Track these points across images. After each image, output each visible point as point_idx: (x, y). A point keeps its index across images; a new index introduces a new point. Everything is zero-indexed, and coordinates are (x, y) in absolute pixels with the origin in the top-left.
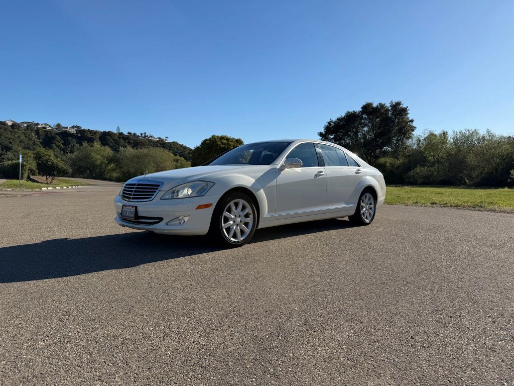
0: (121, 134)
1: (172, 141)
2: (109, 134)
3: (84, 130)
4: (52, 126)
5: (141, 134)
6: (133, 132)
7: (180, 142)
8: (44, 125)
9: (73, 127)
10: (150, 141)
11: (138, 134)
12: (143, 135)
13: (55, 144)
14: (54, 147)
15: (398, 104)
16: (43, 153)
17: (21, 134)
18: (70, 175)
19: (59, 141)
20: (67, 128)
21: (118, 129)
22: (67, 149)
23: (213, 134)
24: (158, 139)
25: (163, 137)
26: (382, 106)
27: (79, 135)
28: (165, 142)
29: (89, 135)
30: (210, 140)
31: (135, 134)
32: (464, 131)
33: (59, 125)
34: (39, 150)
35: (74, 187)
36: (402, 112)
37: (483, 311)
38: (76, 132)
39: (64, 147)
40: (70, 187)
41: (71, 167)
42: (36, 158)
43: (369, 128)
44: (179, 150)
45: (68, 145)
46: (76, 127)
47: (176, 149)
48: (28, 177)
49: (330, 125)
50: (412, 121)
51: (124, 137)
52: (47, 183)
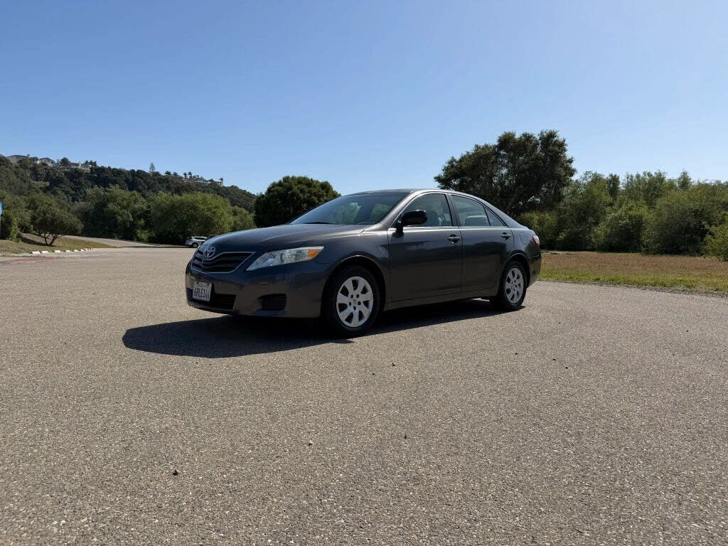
0: (157, 174)
1: (230, 186)
2: (140, 174)
3: (103, 169)
4: (56, 162)
5: (185, 174)
6: (172, 172)
7: (242, 187)
8: (44, 161)
9: (87, 163)
10: (198, 185)
11: (181, 174)
12: (188, 177)
13: (61, 187)
14: (60, 192)
15: (552, 135)
16: (40, 202)
17: (11, 174)
18: (79, 233)
19: (68, 183)
20: (77, 165)
21: (152, 167)
22: (78, 195)
23: (286, 175)
24: (209, 183)
25: (216, 180)
26: (528, 138)
27: (96, 175)
28: (220, 186)
29: (110, 176)
30: (280, 184)
31: (175, 174)
32: (642, 175)
33: (65, 161)
34: (35, 196)
35: (82, 250)
36: (557, 148)
37: (662, 478)
38: (91, 171)
39: (73, 192)
40: (76, 251)
41: (82, 221)
42: (29, 208)
43: (509, 171)
44: (240, 198)
45: (79, 189)
46: (91, 163)
47: (235, 196)
48: (19, 236)
49: (452, 166)
50: (571, 161)
51: (161, 179)
52: (44, 245)
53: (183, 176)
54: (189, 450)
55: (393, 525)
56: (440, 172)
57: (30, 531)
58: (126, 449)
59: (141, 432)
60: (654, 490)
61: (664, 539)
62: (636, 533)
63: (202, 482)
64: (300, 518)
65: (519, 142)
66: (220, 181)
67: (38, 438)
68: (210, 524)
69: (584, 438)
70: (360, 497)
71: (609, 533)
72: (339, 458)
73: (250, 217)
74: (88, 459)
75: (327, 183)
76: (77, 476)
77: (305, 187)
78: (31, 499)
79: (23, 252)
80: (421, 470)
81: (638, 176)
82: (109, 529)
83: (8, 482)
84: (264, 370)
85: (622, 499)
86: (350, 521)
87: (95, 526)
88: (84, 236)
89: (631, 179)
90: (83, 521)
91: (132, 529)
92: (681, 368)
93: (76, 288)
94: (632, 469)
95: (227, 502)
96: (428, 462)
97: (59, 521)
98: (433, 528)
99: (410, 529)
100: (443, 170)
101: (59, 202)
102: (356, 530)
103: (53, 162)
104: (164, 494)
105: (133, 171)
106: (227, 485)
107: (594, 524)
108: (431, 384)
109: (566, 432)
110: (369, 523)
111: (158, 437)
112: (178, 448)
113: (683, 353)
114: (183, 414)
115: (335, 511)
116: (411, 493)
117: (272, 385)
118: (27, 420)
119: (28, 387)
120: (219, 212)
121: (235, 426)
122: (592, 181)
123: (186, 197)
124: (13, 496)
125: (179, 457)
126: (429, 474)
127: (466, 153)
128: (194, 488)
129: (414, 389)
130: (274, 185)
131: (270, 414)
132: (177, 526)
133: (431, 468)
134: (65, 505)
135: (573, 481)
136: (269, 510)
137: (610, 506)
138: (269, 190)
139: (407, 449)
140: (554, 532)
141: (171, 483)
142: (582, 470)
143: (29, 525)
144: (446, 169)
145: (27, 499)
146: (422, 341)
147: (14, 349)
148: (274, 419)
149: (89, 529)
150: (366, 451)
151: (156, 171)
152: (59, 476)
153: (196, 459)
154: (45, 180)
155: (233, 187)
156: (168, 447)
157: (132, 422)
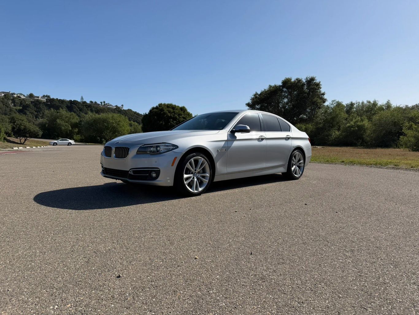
0: (85, 102)
1: (127, 109)
2: (75, 102)
3: (53, 99)
4: (26, 96)
5: (101, 103)
6: (94, 101)
7: (134, 110)
8: (19, 95)
9: (44, 96)
10: (109, 109)
11: (99, 102)
12: (103, 104)
13: (29, 110)
14: (28, 113)
15: (312, 79)
16: (17, 119)
18: (40, 137)
19: (32, 109)
20: (38, 97)
21: (82, 98)
22: (39, 115)
23: (160, 103)
24: (115, 107)
25: (119, 105)
26: (299, 81)
27: (49, 103)
28: (121, 109)
29: (58, 104)
30: (157, 108)
31: (96, 103)
33: (31, 96)
34: (14, 115)
35: (42, 147)
36: (315, 87)
37: (406, 276)
38: (46, 101)
39: (36, 113)
40: (39, 147)
41: (41, 130)
42: (11, 122)
43: (288, 100)
44: (133, 116)
45: (40, 112)
46: (47, 96)
47: (130, 115)
48: (5, 139)
49: (256, 97)
50: (323, 94)
51: (87, 105)
52: (19, 144)
53: (100, 104)
54: (125, 263)
55: (254, 306)
56: (249, 101)
57: (37, 313)
58: (87, 262)
59: (95, 252)
60: (403, 283)
61: (416, 312)
62: (399, 309)
63: (136, 282)
64: (198, 302)
65: (294, 83)
66: (121, 106)
67: (33, 256)
68: (145, 307)
69: (356, 253)
70: (231, 290)
71: (383, 309)
72: (215, 266)
73: (140, 127)
74: (65, 268)
75: (184, 107)
76: (60, 279)
77: (171, 109)
78: (34, 293)
79: (7, 148)
80: (265, 273)
81: (363, 103)
82: (84, 311)
83: (19, 283)
84: (161, 215)
85: (386, 289)
86: (228, 304)
87: (76, 309)
88: (43, 139)
89: (359, 105)
90: (68, 306)
91: (99, 311)
92: (402, 212)
93: (42, 168)
94: (388, 271)
95: (153, 293)
96: (268, 268)
97: (54, 306)
98: (278, 308)
99: (264, 308)
100: (251, 100)
101: (28, 119)
102: (233, 309)
103: (24, 96)
104: (114, 289)
105: (71, 100)
106: (151, 283)
107: (372, 304)
108: (260, 222)
109: (345, 250)
110: (240, 305)
111: (105, 255)
112: (118, 261)
113: (402, 204)
114: (118, 241)
115: (218, 298)
116: (261, 287)
117: (167, 223)
118: (25, 246)
119: (22, 226)
120: (121, 124)
121: (149, 248)
122: (337, 105)
123: (102, 116)
124: (23, 292)
125: (119, 267)
126: (270, 276)
127: (264, 90)
128: (132, 285)
129: (251, 225)
130: (153, 108)
131: (169, 240)
132: (125, 308)
133: (270, 272)
134: (56, 296)
135: (354, 278)
136: (179, 298)
137: (380, 293)
138: (150, 111)
139: (253, 260)
140: (349, 309)
141: (117, 282)
142: (359, 272)
143: (36, 309)
144: (253, 99)
145: (33, 293)
146: (250, 197)
147: (11, 204)
148: (172, 244)
149: (73, 311)
150: (229, 262)
151: (84, 101)
152: (49, 278)
153: (130, 268)
154: (20, 106)
155: (129, 110)
156: (112, 261)
157: (88, 246)
